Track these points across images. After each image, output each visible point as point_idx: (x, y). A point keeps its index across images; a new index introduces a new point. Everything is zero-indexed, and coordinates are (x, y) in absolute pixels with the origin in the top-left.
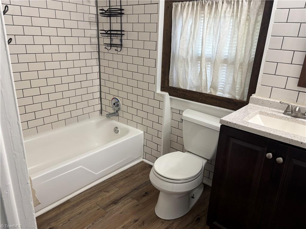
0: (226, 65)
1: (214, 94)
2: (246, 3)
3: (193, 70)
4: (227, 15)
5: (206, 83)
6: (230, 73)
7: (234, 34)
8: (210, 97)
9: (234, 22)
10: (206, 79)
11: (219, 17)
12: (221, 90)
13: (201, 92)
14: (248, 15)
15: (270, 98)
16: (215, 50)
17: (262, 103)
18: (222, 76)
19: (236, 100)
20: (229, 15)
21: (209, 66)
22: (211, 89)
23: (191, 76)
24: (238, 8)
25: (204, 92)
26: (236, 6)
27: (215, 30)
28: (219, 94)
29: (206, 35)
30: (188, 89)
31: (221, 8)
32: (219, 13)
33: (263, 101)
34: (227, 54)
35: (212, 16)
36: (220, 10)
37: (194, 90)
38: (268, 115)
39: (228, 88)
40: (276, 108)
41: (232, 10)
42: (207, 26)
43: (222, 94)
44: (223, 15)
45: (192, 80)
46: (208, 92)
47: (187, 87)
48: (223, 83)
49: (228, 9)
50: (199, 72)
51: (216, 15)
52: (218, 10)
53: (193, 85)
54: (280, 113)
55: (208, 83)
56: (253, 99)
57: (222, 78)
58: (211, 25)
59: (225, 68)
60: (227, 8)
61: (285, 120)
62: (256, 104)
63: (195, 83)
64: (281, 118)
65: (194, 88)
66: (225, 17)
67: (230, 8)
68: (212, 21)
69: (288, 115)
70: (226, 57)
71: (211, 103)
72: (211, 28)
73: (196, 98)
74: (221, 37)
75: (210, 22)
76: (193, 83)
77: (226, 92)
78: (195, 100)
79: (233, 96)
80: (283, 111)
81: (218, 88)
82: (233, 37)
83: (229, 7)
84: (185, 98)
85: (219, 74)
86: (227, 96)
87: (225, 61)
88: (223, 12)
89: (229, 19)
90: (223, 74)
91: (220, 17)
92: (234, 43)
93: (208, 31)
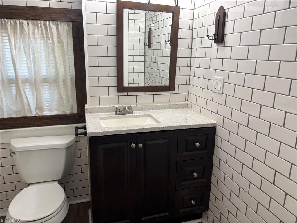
0: (46, 84)
1: (41, 115)
2: (54, 27)
3: (7, 94)
4: (36, 36)
5: (28, 106)
6: (54, 91)
7: (49, 54)
8: (39, 119)
9: (46, 43)
10: (27, 101)
11: (27, 38)
12: (47, 109)
13: (25, 116)
14: (59, 38)
15: (100, 105)
16: (31, 71)
17: (96, 111)
18: (45, 95)
19: (67, 114)
20: (38, 37)
21: (28, 87)
22: (37, 110)
23: (6, 101)
24: (46, 30)
25: (28, 115)
26: (44, 29)
27: (27, 50)
28: (46, 113)
29: (16, 56)
30: (6, 116)
31: (27, 28)
32: (27, 34)
33: (96, 109)
34: (45, 74)
35: (19, 36)
36: (27, 31)
37: (14, 116)
38: (106, 118)
39: (55, 105)
40: (107, 112)
41: (40, 31)
42: (15, 47)
43: (50, 112)
44: (31, 36)
45: (9, 106)
46: (34, 114)
47: (4, 115)
48: (47, 102)
49: (36, 31)
50: (15, 96)
51: (24, 36)
52: (25, 30)
53: (13, 111)
54: (113, 114)
55: (30, 105)
56: (87, 109)
57: (45, 98)
58: (19, 45)
59: (46, 87)
60: (34, 30)
61: (119, 118)
62: (92, 113)
63: (14, 108)
64: (116, 118)
65: (13, 114)
66: (35, 38)
67: (38, 29)
68: (20, 41)
69: (119, 114)
70: (44, 77)
71: (42, 125)
72: (20, 48)
73: (21, 124)
74: (36, 57)
75: (18, 42)
76: (11, 109)
77: (54, 109)
78: (20, 126)
79: (63, 111)
80: (114, 113)
81: (43, 108)
82: (48, 57)
83: (36, 28)
84: (5, 128)
85: (42, 94)
86: (55, 113)
87: (45, 80)
88: (31, 33)
89: (40, 40)
90: (45, 93)
91: (29, 38)
92: (51, 62)
93: (17, 51)
